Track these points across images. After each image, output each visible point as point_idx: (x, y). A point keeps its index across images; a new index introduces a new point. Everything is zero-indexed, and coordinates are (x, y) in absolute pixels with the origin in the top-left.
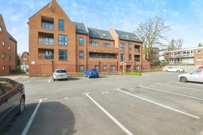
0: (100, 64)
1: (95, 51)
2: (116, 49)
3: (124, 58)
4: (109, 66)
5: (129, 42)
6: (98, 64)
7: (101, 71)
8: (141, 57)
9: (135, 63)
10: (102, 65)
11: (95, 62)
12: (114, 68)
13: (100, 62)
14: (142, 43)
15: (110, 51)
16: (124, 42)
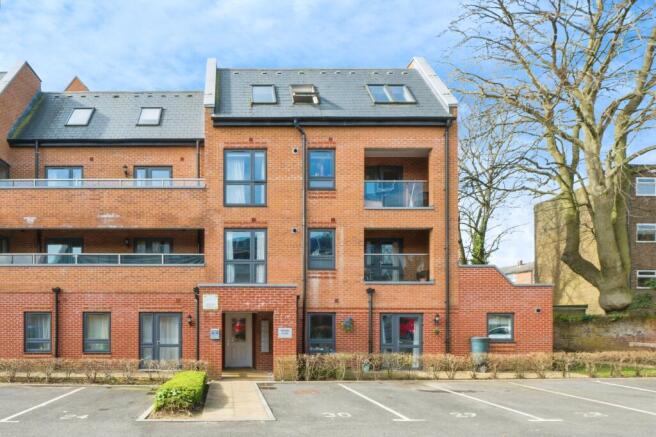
0: (58, 302)
1: (30, 222)
2: (186, 195)
3: (261, 256)
4: (126, 315)
5: (309, 133)
6: (46, 303)
7: (65, 348)
8: (436, 241)
9: (371, 292)
10: (78, 312)
11: (30, 289)
12: (172, 334)
13: (58, 291)
14: (444, 124)
15: (139, 215)
16: (262, 137)
